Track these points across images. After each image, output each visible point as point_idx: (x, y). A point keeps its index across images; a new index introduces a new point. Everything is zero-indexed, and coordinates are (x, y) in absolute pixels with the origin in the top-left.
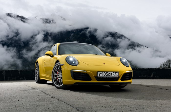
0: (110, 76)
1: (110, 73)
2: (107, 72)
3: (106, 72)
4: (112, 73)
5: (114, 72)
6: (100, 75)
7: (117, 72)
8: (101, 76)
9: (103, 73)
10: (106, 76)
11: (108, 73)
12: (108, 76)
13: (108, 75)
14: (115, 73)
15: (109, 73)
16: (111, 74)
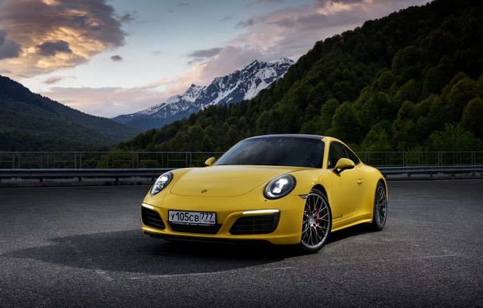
0: (194, 222)
1: (194, 214)
2: (187, 212)
3: (184, 213)
4: (198, 214)
5: (202, 213)
6: (173, 217)
7: (211, 213)
8: (175, 220)
9: (178, 213)
10: (184, 221)
11: (188, 215)
12: (189, 221)
13: (189, 218)
14: (205, 216)
15: (190, 214)
16: (197, 217)
